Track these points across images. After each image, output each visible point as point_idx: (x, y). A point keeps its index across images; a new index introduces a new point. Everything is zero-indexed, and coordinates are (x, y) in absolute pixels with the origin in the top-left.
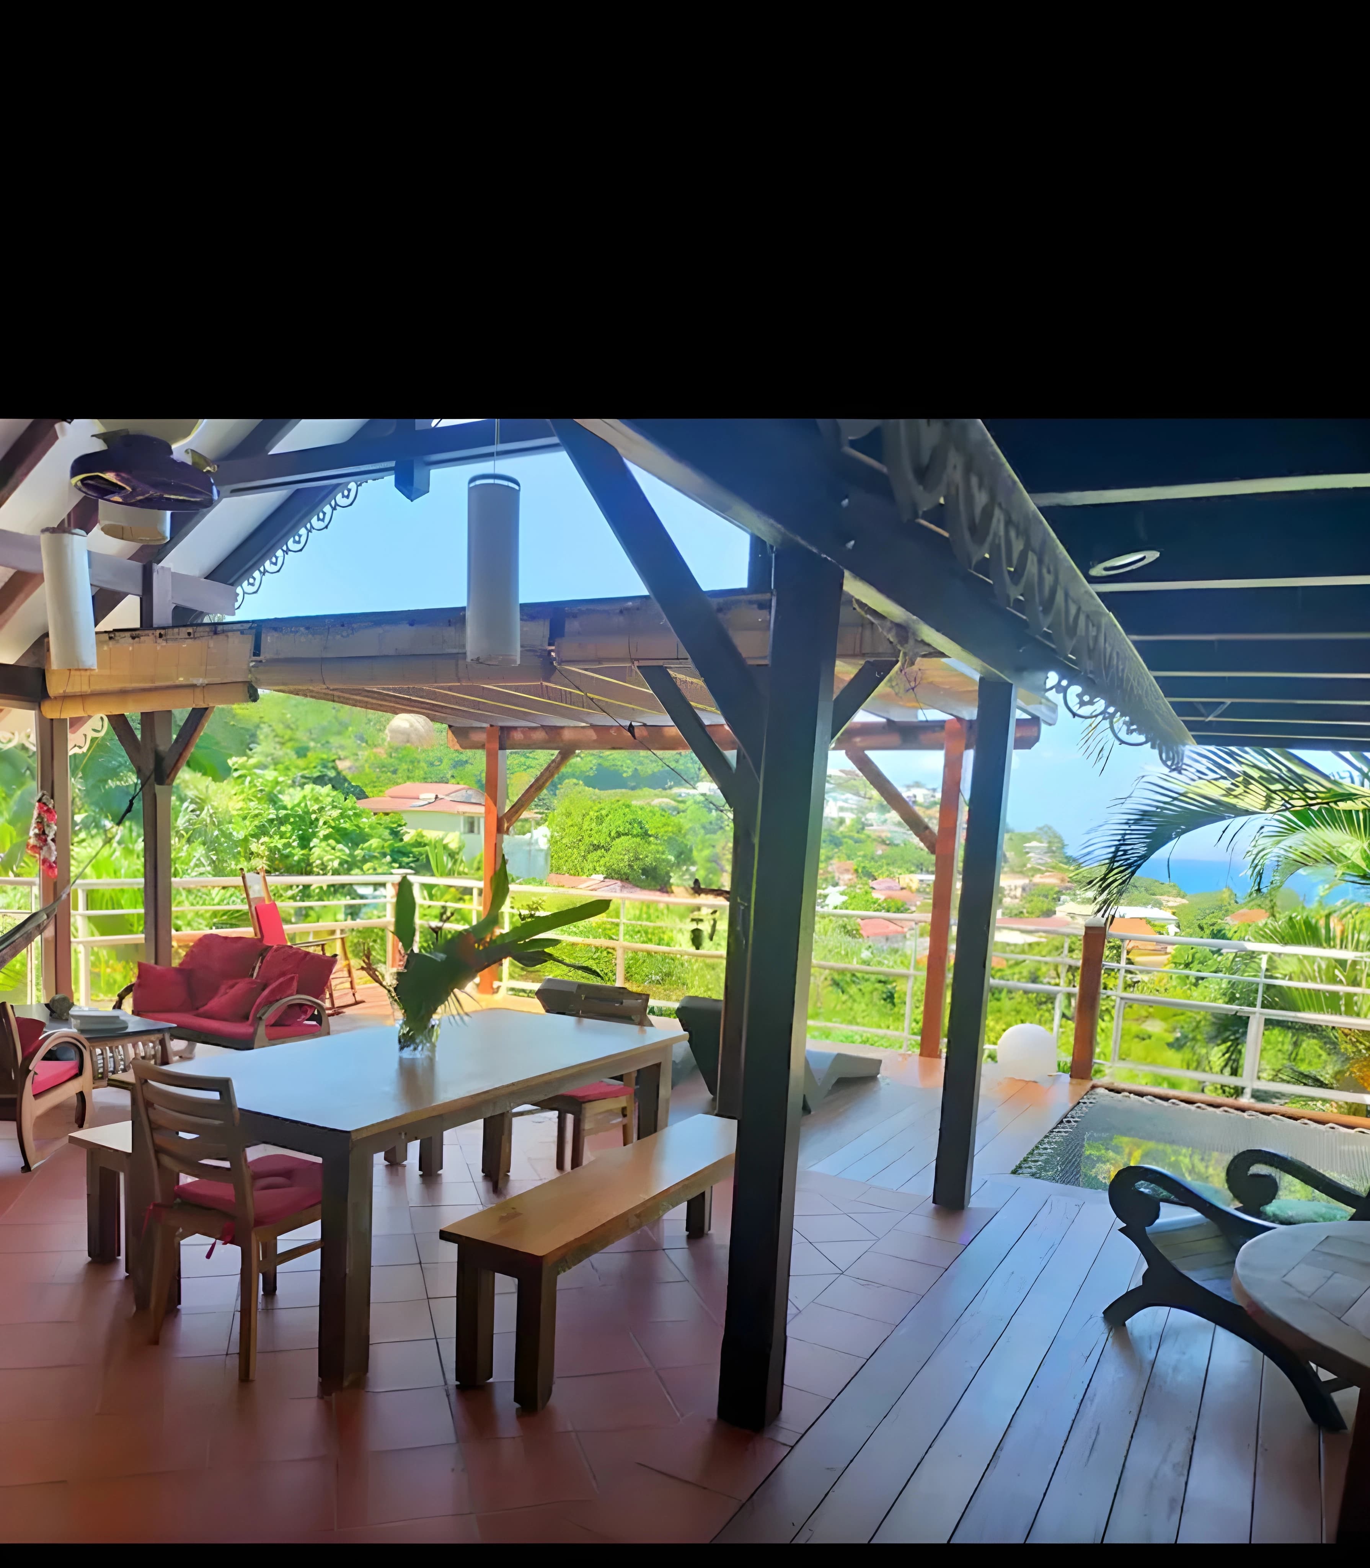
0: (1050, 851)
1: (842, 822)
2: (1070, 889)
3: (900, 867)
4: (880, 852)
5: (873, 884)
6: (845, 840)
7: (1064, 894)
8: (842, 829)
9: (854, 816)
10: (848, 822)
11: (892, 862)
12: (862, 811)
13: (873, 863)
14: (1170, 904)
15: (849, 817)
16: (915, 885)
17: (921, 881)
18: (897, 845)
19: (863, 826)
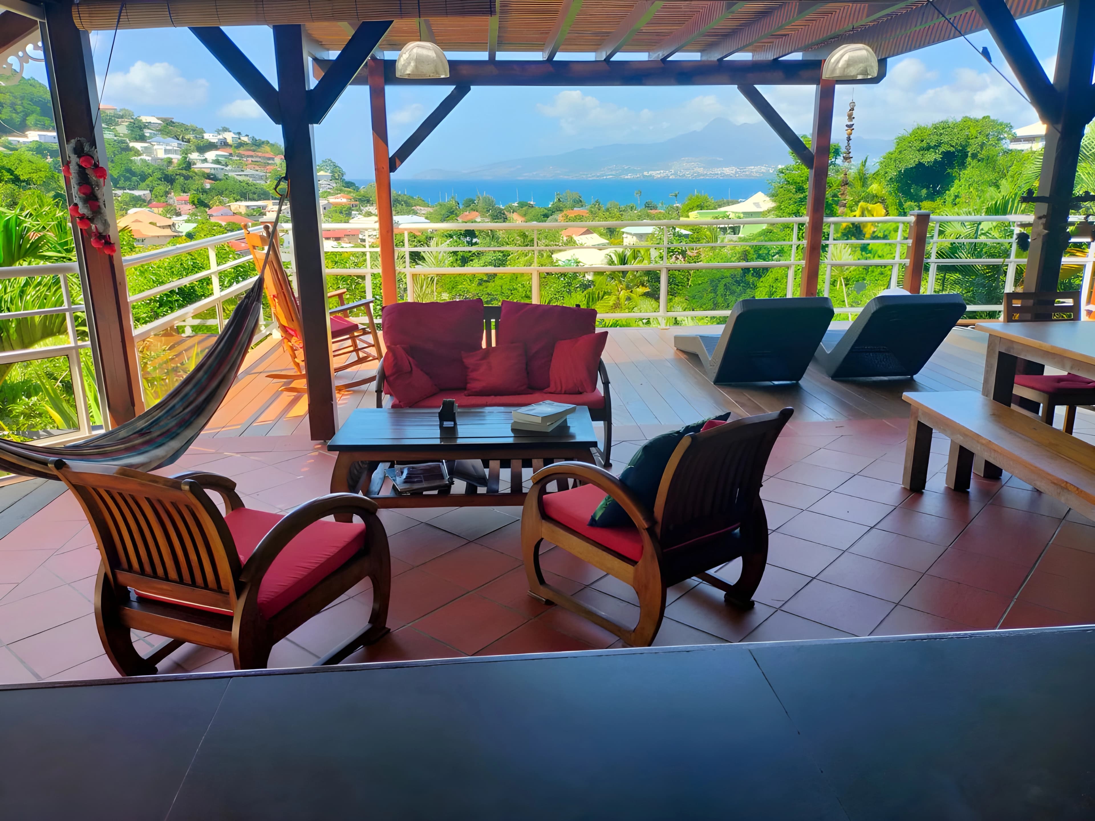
0: (333, 178)
1: (170, 162)
2: (356, 206)
3: (228, 197)
4: (208, 186)
5: (209, 212)
6: (177, 177)
7: (353, 210)
8: (171, 168)
9: (179, 157)
10: (175, 161)
11: (221, 193)
12: (186, 152)
13: (205, 195)
14: (423, 212)
15: (176, 158)
16: (243, 211)
17: (248, 207)
18: (220, 180)
19: (188, 165)
